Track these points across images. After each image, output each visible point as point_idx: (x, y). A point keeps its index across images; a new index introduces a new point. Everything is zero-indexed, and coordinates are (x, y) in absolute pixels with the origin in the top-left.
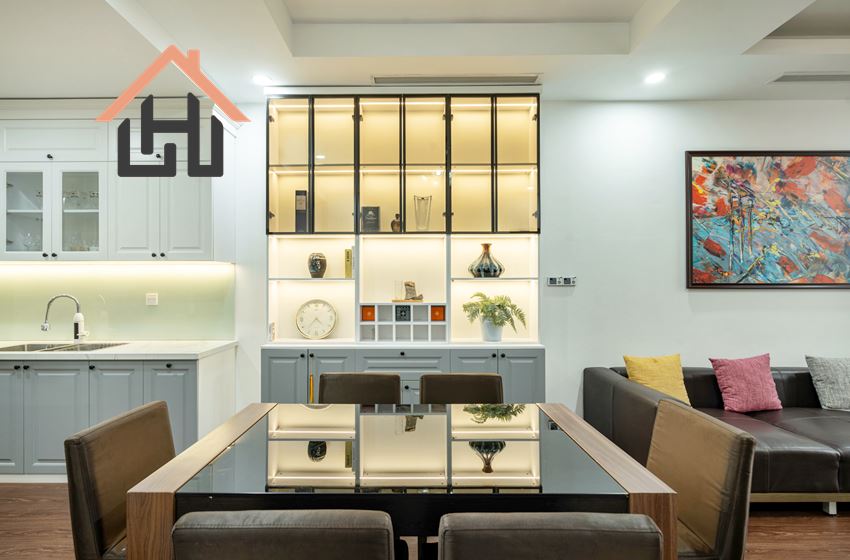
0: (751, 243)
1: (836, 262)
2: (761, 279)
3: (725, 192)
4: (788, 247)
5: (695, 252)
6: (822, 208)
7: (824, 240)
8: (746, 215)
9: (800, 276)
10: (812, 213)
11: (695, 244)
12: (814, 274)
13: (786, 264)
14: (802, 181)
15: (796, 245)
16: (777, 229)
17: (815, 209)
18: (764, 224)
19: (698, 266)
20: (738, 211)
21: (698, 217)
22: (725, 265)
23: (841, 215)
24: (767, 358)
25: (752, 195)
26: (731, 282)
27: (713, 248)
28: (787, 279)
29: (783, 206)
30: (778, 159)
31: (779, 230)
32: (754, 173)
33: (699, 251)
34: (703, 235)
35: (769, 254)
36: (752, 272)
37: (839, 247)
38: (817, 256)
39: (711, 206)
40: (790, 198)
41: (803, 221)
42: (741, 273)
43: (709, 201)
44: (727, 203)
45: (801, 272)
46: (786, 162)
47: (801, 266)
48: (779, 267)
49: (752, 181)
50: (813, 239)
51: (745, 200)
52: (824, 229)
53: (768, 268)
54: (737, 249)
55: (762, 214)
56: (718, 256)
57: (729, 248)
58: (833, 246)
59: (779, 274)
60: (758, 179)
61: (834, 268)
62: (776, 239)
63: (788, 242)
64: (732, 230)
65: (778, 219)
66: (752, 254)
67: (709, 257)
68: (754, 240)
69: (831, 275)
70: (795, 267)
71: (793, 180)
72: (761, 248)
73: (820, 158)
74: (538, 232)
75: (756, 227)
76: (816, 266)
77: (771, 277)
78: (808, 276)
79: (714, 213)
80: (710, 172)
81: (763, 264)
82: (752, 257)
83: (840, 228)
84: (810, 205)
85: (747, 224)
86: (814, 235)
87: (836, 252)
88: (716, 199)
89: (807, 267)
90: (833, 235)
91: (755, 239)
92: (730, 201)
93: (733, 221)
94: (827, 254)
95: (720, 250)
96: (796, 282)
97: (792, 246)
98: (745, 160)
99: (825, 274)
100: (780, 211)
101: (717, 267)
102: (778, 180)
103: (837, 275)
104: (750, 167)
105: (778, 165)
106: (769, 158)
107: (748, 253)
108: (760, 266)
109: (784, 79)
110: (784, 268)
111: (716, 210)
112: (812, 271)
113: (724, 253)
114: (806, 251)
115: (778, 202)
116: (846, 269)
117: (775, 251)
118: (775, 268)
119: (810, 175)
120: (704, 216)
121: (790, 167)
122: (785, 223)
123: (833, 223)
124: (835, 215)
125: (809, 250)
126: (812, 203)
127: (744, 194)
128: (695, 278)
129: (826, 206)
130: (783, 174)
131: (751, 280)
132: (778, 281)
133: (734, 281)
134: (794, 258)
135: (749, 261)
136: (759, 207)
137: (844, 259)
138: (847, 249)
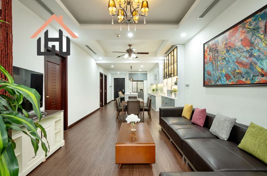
1: (246, 73)
2: (220, 83)
3: (211, 53)
4: (228, 69)
6: (241, 48)
7: (241, 63)
8: (216, 60)
9: (232, 81)
10: (236, 52)
11: (205, 73)
12: (237, 80)
13: (227, 76)
14: (233, 39)
16: (225, 63)
17: (237, 50)
18: (221, 61)
19: (206, 80)
20: (214, 59)
22: (211, 78)
24: (205, 110)
25: (218, 52)
28: (228, 83)
29: (226, 53)
32: (218, 43)
33: (206, 75)
34: (207, 70)
35: (222, 73)
36: (218, 81)
37: (247, 65)
38: (238, 71)
41: (233, 57)
42: (215, 81)
43: (208, 58)
44: (212, 57)
45: (232, 79)
46: (227, 34)
47: (232, 76)
48: (225, 78)
50: (236, 64)
51: (216, 54)
52: (241, 58)
53: (222, 79)
54: (214, 73)
55: (220, 58)
56: (210, 76)
57: (212, 73)
58: (244, 65)
59: (225, 81)
60: (219, 45)
61: (245, 76)
62: (224, 67)
64: (213, 66)
65: (225, 59)
66: (217, 74)
67: (208, 76)
68: (218, 68)
69: (244, 80)
70: (230, 77)
71: (230, 40)
72: (220, 71)
73: (240, 25)
74: (177, 75)
75: (219, 63)
76: (238, 76)
77: (223, 82)
78: (234, 81)
80: (208, 48)
81: (220, 77)
82: (218, 75)
83: (248, 56)
84: (235, 49)
85: (216, 63)
86: (237, 62)
87: (246, 68)
88: (209, 56)
89: (234, 77)
90: (245, 60)
93: (213, 63)
94: (242, 70)
95: (210, 74)
96: (230, 83)
97: (229, 68)
99: (241, 79)
100: (226, 55)
101: (210, 80)
102: (225, 43)
103: (246, 80)
104: (218, 41)
105: (225, 36)
106: (223, 35)
107: (217, 73)
108: (220, 78)
110: (226, 78)
111: (209, 60)
112: (236, 79)
114: (234, 70)
115: (225, 51)
116: (251, 76)
117: (224, 72)
118: (224, 79)
119: (236, 35)
120: (207, 63)
122: (227, 59)
123: (245, 54)
124: (246, 50)
125: (235, 69)
126: (237, 47)
127: (216, 52)
128: (205, 83)
129: (242, 47)
131: (217, 83)
132: (225, 83)
133: (213, 84)
134: (230, 73)
135: (217, 77)
136: (219, 56)
137: (249, 71)
138: (251, 66)
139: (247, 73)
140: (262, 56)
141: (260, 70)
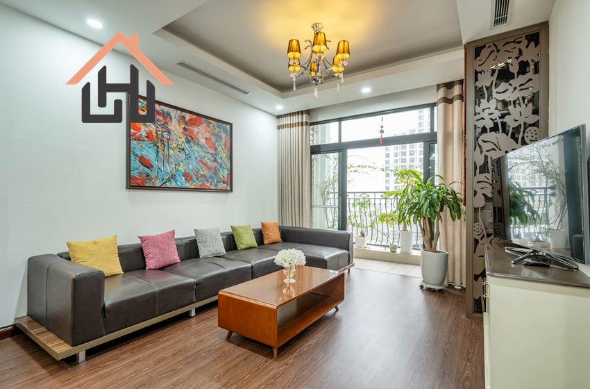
0: (168, 162)
2: (174, 184)
3: (153, 126)
4: (188, 167)
5: (132, 164)
7: (205, 164)
8: (166, 143)
9: (194, 184)
10: (200, 149)
11: (132, 158)
12: (201, 183)
13: (187, 176)
14: (195, 130)
15: (192, 166)
17: (201, 147)
18: (176, 151)
19: (134, 173)
20: (161, 140)
21: (135, 140)
22: (153, 175)
23: (213, 152)
24: (173, 232)
25: (169, 132)
26: (156, 186)
27: (145, 162)
28: (188, 185)
29: (186, 142)
30: (184, 114)
31: (184, 156)
32: (171, 118)
33: (135, 163)
34: (139, 154)
35: (178, 170)
36: (169, 180)
37: (212, 169)
38: (202, 173)
39: (144, 134)
40: (190, 138)
41: (196, 153)
42: (163, 180)
43: (143, 130)
44: (154, 134)
45: (195, 182)
46: (188, 117)
47: (194, 178)
48: (183, 178)
49: (169, 123)
50: (200, 164)
51: (165, 134)
52: (205, 159)
53: (178, 178)
54: (160, 165)
55: (175, 145)
56: (148, 167)
57: (155, 163)
58: (209, 168)
59: (183, 182)
60: (173, 123)
61: (209, 180)
62: (182, 161)
63: (188, 164)
64: (158, 152)
65: (183, 149)
66: (169, 169)
67: (142, 168)
69: (208, 184)
70: (191, 179)
71: (191, 128)
72: (174, 166)
73: (204, 119)
75: (171, 152)
76: (202, 179)
77: (179, 184)
78: (197, 184)
79: (146, 139)
80: (143, 111)
81: (175, 175)
82: (169, 171)
83: (212, 159)
84: (199, 144)
85: (166, 150)
86: (201, 161)
87: (210, 172)
88: (147, 129)
89: (198, 179)
90: (210, 163)
91: (171, 160)
92: (156, 133)
93: (158, 147)
94: (207, 172)
95: (150, 164)
96: (192, 187)
97: (190, 166)
98: (166, 109)
99: (206, 183)
100: (185, 145)
101: (148, 176)
102: (183, 126)
103: (211, 184)
104: (169, 114)
105: (184, 117)
106: (179, 112)
107: (167, 168)
108: (173, 177)
109: (182, 64)
110: (186, 179)
111: (147, 137)
112: (200, 181)
113: (152, 167)
114: (197, 170)
115: (184, 139)
116: (214, 181)
117: (182, 168)
118: (181, 179)
119: (200, 127)
120: (139, 139)
121: (190, 120)
122: (187, 152)
123: (209, 156)
124: (210, 152)
125: (199, 170)
127: (165, 130)
128: (132, 181)
129: (206, 146)
130: (186, 123)
131: (168, 185)
132: (183, 186)
133: (158, 185)
134: (191, 173)
135: (167, 173)
136: (173, 140)
137: (214, 175)
138: (216, 171)
139: (211, 177)
140: (223, 165)
141: (222, 177)
